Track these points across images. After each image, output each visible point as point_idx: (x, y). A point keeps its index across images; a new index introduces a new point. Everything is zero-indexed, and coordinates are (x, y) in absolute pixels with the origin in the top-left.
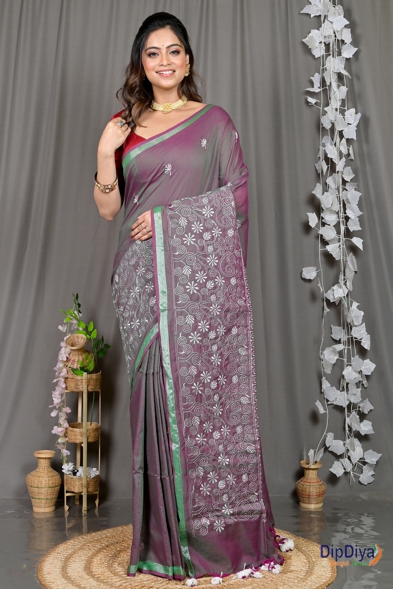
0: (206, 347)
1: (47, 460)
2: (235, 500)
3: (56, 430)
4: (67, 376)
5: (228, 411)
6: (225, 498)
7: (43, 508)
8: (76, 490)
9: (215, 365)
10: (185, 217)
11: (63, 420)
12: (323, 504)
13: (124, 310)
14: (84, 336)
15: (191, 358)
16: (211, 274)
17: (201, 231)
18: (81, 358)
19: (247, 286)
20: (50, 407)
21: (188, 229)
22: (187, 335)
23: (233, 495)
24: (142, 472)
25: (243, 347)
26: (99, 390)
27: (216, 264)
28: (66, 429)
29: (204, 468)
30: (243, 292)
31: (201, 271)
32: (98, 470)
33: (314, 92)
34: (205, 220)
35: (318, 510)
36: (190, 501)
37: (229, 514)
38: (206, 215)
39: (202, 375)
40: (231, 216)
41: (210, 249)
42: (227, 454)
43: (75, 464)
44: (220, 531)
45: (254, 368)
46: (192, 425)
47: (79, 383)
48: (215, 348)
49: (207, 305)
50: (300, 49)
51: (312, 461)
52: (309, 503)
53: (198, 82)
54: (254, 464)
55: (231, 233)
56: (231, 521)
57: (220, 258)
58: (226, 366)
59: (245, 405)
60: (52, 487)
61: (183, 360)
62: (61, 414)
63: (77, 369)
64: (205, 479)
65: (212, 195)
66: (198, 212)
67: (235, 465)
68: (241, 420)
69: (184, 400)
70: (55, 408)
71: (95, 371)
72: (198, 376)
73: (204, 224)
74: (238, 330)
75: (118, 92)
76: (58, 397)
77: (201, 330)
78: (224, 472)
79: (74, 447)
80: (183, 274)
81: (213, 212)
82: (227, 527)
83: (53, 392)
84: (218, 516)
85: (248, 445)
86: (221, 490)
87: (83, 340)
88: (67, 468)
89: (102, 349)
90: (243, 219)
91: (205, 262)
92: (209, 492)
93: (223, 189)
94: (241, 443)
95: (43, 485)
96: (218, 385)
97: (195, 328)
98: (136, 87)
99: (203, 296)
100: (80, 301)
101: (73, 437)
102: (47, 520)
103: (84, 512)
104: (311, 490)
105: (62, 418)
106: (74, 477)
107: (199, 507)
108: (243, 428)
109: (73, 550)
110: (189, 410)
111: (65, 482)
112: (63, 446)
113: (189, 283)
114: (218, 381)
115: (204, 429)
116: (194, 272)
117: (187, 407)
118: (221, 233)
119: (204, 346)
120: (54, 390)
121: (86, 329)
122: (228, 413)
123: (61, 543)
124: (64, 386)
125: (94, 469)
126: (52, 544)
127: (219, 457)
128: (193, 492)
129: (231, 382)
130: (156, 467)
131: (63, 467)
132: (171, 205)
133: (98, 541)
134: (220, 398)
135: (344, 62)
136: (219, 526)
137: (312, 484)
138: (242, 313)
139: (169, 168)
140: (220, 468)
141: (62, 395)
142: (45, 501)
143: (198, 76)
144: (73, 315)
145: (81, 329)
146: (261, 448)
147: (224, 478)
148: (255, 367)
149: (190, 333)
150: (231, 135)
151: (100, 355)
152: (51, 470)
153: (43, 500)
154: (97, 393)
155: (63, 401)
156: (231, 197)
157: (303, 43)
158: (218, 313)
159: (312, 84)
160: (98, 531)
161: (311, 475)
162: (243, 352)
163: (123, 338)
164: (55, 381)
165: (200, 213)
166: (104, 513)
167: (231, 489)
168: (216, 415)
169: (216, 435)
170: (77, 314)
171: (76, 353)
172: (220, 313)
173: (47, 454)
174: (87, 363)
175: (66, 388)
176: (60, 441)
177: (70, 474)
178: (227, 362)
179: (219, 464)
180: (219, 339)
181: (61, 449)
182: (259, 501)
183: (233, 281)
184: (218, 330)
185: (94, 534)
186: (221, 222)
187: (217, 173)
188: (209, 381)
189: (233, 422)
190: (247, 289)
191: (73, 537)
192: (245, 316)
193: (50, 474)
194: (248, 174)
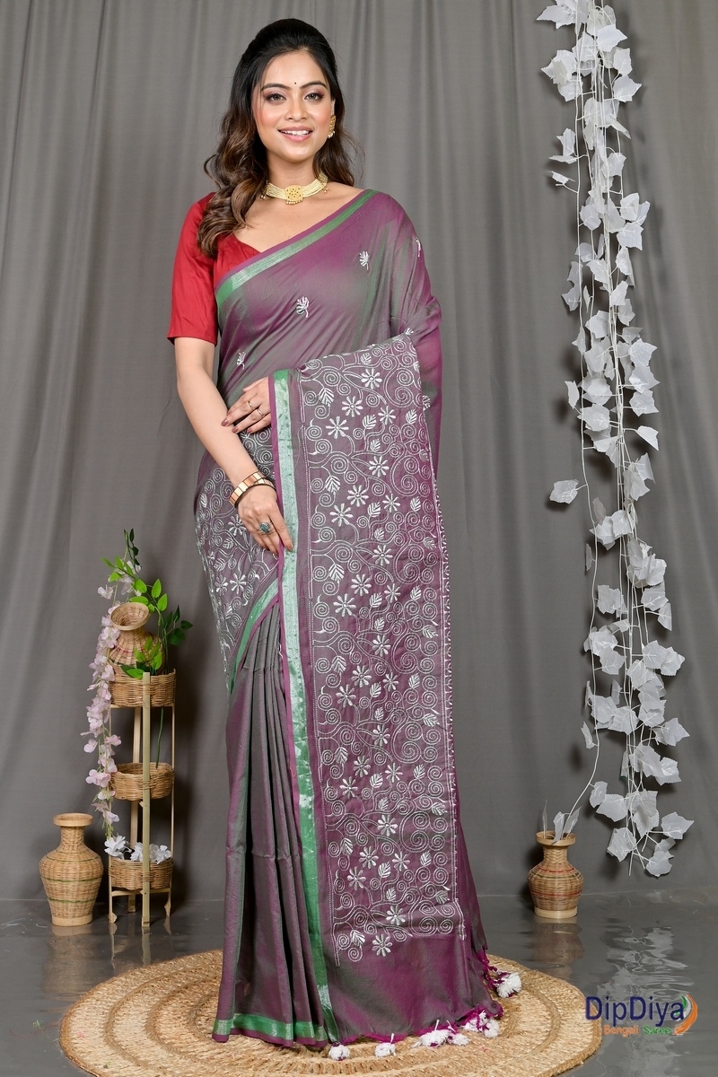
0: (363, 622)
1: (77, 832)
2: (409, 899)
3: (95, 777)
4: (113, 680)
5: (399, 738)
6: (391, 895)
7: (70, 918)
8: (131, 886)
9: (379, 655)
10: (329, 388)
11: (105, 759)
12: (578, 911)
13: (216, 558)
14: (145, 607)
15: (337, 641)
16: (375, 491)
17: (359, 413)
18: (138, 645)
19: (440, 514)
20: (82, 734)
21: (336, 410)
22: (330, 600)
23: (405, 889)
24: (242, 850)
25: (431, 623)
26: (172, 705)
27: (385, 474)
28: (113, 774)
29: (353, 839)
30: (433, 524)
31: (357, 485)
32: (169, 849)
33: (565, 163)
34: (366, 394)
35: (568, 922)
36: (331, 900)
37: (398, 924)
38: (367, 385)
39: (355, 672)
40: (412, 388)
41: (375, 445)
42: (396, 815)
43: (128, 839)
44: (384, 955)
45: (450, 662)
46: (335, 762)
47: (136, 692)
48: (380, 624)
49: (367, 547)
50: (536, 86)
51: (559, 831)
52: (552, 909)
53: (349, 148)
54: (442, 834)
55: (411, 417)
56: (404, 936)
57: (393, 462)
58: (398, 657)
59: (430, 728)
60: (87, 880)
61: (322, 644)
62: (102, 747)
63: (132, 667)
64: (355, 859)
65: (379, 350)
66: (352, 379)
67: (407, 836)
68: (423, 755)
69: (322, 716)
70: (91, 736)
71: (164, 670)
72: (348, 673)
73: (364, 401)
74: (422, 593)
75: (207, 162)
76: (97, 716)
77: (356, 592)
78: (387, 847)
79: (126, 808)
80: (326, 491)
81: (380, 380)
82: (396, 947)
83: (89, 708)
84: (379, 927)
85: (434, 801)
86: (383, 880)
87: (142, 613)
88: (113, 845)
89: (177, 630)
90: (434, 394)
91: (365, 469)
92: (364, 883)
93: (395, 339)
94: (421, 797)
95: (70, 877)
96: (383, 690)
97: (345, 587)
98: (241, 154)
99: (361, 530)
100: (136, 543)
101: (124, 790)
102: (78, 940)
103: (145, 925)
104: (556, 886)
105: (105, 755)
106: (127, 861)
107: (347, 911)
108: (426, 769)
109: (124, 994)
110: (330, 735)
111: (110, 870)
112: (106, 807)
113: (336, 507)
114: (383, 684)
115: (355, 769)
116: (345, 487)
117: (326, 729)
118: (394, 417)
119: (361, 620)
120: (91, 704)
121: (148, 594)
122: (400, 743)
123: (103, 981)
124: (108, 697)
125: (163, 848)
126: (87, 983)
127: (380, 821)
128: (336, 882)
129: (407, 686)
130: (267, 840)
131: (107, 844)
132: (304, 368)
133: (169, 977)
134: (386, 715)
135: (616, 108)
136: (382, 946)
137: (557, 875)
138: (430, 561)
139: (303, 304)
140: (381, 841)
141: (104, 713)
142: (73, 904)
143: (350, 138)
144: (125, 568)
145: (139, 594)
146: (457, 808)
147: (388, 859)
148: (451, 660)
149: (336, 596)
150: (411, 245)
151: (174, 641)
152: (84, 850)
153: (70, 904)
154: (169, 710)
155: (106, 725)
156: (412, 353)
157: (543, 75)
158: (388, 562)
159: (559, 148)
160: (171, 959)
161: (556, 859)
162: (429, 633)
163: (216, 610)
164: (92, 687)
165: (357, 381)
166: (181, 926)
167: (401, 878)
168: (378, 745)
169: (376, 781)
170: (132, 567)
171: (131, 637)
172: (391, 562)
173: (78, 820)
174: (150, 656)
175: (112, 701)
176: (101, 796)
177: (119, 857)
178: (400, 650)
179: (379, 833)
180: (388, 608)
181: (103, 811)
182: (451, 901)
183: (415, 504)
184: (386, 592)
185: (162, 965)
186: (394, 398)
187: (386, 311)
188: (367, 683)
189: (408, 759)
190: (440, 519)
191: (125, 971)
192: (436, 569)
193: (83, 857)
194: (440, 313)
